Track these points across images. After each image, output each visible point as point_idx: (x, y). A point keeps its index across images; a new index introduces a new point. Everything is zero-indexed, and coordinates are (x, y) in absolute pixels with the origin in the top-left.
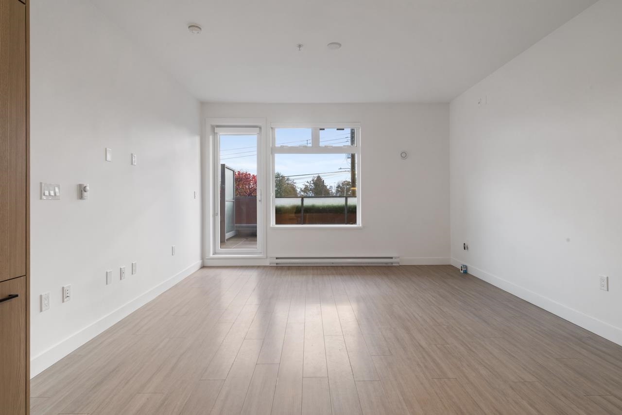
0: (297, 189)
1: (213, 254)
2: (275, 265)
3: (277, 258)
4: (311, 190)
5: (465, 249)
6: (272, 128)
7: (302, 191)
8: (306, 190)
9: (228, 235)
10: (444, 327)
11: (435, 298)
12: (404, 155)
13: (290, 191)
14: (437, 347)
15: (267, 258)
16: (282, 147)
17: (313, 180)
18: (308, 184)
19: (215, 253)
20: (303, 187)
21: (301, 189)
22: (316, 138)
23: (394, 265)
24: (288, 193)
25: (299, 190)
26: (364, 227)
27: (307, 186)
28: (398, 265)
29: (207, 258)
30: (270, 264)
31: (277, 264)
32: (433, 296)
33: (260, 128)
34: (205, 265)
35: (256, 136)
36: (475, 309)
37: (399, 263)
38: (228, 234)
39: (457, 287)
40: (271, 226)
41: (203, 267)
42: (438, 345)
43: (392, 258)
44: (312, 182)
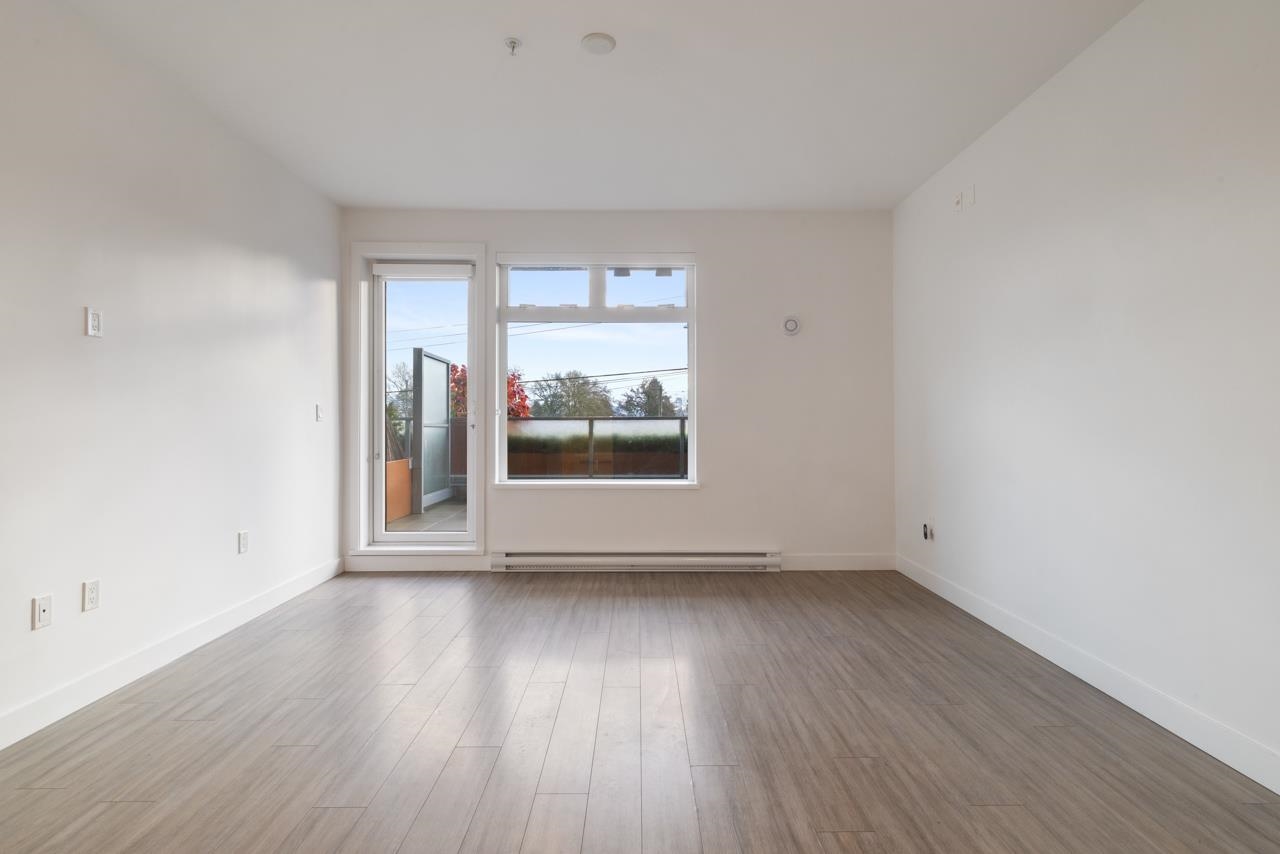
0: (613, 404)
1: (369, 545)
2: (504, 570)
3: (507, 555)
4: (638, 405)
5: (926, 538)
6: (499, 265)
7: (622, 407)
8: (629, 404)
9: (427, 499)
10: (866, 762)
11: (850, 664)
12: (791, 325)
13: (599, 408)
14: (838, 840)
15: (485, 553)
16: (523, 308)
17: (643, 386)
18: (633, 395)
19: (372, 542)
20: (624, 400)
21: (620, 403)
22: (598, 290)
23: (768, 570)
24: (594, 411)
25: (615, 405)
26: (702, 486)
27: (632, 398)
28: (778, 570)
29: (351, 553)
30: (492, 567)
31: (507, 567)
32: (846, 659)
33: (474, 265)
34: (347, 570)
35: (467, 283)
36: (947, 699)
37: (779, 566)
38: (430, 495)
39: (906, 633)
40: (497, 482)
41: (343, 573)
42: (841, 836)
43: (764, 555)
44: (641, 390)
